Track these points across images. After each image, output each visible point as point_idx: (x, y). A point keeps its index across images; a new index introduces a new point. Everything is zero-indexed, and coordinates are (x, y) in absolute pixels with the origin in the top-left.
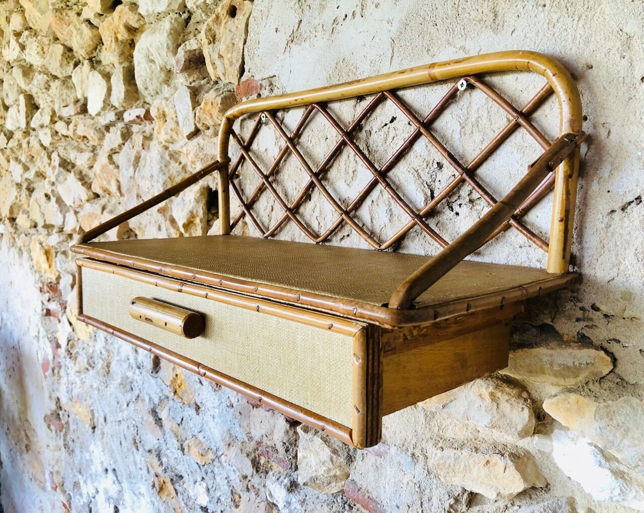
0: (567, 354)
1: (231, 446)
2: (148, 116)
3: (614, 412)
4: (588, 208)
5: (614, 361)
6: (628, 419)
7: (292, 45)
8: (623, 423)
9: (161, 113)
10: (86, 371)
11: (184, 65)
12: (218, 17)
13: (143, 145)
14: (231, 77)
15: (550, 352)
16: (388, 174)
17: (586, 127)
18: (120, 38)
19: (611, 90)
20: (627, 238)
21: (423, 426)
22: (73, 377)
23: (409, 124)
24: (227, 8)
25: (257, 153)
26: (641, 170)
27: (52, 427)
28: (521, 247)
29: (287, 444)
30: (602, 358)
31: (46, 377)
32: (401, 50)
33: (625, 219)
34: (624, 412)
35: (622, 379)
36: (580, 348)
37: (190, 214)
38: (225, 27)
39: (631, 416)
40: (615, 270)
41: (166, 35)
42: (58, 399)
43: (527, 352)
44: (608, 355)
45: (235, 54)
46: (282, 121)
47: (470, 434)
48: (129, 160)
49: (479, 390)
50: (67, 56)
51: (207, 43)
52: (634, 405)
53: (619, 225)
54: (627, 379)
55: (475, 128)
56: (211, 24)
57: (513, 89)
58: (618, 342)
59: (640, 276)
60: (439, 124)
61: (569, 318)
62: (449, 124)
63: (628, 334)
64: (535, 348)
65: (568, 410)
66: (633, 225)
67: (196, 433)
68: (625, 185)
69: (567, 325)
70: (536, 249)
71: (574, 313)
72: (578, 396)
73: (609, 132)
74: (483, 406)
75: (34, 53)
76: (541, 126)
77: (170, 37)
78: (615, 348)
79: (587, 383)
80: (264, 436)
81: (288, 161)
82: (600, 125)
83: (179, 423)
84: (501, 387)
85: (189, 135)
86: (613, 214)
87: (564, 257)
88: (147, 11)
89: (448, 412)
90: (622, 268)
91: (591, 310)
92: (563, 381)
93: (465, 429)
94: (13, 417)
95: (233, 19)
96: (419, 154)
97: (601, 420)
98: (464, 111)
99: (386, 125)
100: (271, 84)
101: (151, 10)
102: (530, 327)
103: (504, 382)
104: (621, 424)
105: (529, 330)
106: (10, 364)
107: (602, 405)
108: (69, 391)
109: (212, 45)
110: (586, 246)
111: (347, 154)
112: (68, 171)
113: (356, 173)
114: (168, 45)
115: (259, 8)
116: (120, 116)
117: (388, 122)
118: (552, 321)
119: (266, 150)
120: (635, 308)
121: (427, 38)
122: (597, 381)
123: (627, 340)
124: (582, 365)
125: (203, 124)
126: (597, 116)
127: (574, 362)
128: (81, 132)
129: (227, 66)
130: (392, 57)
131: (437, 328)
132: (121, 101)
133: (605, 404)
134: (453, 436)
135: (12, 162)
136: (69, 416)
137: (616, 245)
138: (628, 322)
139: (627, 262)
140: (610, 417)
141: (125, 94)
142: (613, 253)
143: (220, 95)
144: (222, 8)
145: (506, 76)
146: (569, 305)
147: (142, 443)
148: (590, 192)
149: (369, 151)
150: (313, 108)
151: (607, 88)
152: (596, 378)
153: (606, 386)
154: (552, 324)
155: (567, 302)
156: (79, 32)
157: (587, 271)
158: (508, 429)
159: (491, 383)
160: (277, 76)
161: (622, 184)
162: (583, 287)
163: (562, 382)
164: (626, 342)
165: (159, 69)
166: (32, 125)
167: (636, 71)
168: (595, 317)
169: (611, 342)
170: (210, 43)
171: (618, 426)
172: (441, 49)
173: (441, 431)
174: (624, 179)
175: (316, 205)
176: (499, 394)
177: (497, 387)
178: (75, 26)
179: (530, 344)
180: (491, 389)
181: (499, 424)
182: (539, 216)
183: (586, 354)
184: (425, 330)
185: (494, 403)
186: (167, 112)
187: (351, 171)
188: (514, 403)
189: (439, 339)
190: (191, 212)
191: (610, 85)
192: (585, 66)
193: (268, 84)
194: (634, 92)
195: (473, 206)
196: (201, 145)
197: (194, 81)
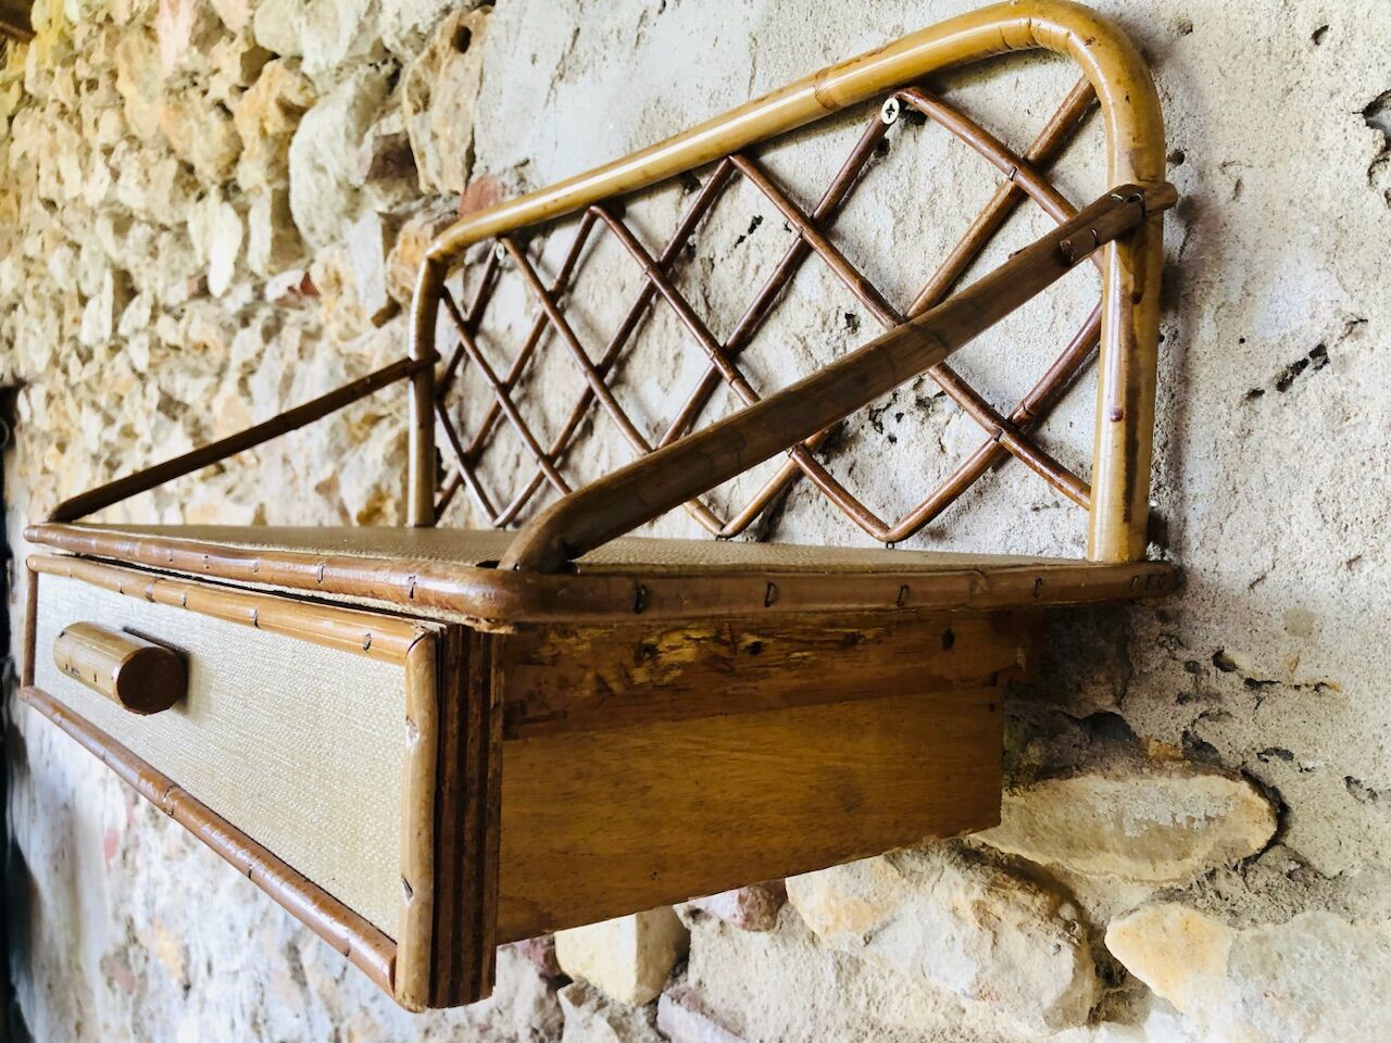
0: (1154, 794)
1: (431, 1034)
2: (307, 287)
3: (1280, 955)
4: (1192, 389)
5: (1281, 813)
6: (1318, 976)
7: (559, 85)
8: (1305, 987)
9: (333, 276)
10: (181, 855)
11: (373, 167)
12: (433, 54)
13: (300, 350)
14: (451, 178)
15: (1111, 786)
16: (743, 354)
17: (1180, 178)
18: (270, 130)
19: (1238, 75)
20: (1293, 461)
21: (831, 992)
22: (159, 870)
23: (787, 229)
24: (451, 33)
25: (492, 335)
26: (1322, 274)
27: (116, 984)
28: (1037, 509)
29: (542, 1033)
30: (1249, 804)
31: (109, 870)
32: (769, 58)
33: (1286, 409)
34: (1308, 954)
35: (1304, 864)
36: (1186, 774)
37: (373, 492)
38: (447, 74)
39: (1326, 968)
40: (1267, 552)
41: (344, 108)
42: (132, 921)
43: (1057, 789)
44: (1262, 794)
45: (459, 127)
46: (538, 260)
47: (941, 1017)
48: (272, 384)
49: (950, 895)
50: (184, 181)
51: (411, 111)
52: (1334, 934)
53: (1272, 427)
54: (1315, 863)
55: (927, 219)
56: (420, 69)
57: (1010, 109)
58: (1287, 755)
59: (1332, 563)
60: (848, 221)
61: (1159, 693)
62: (870, 215)
63: (1311, 734)
64: (1077, 776)
65: (1162, 951)
66: (1308, 426)
67: (366, 1003)
68: (1282, 317)
69: (1157, 712)
70: (1072, 511)
71: (1173, 679)
72: (1188, 911)
73: (1238, 185)
74: (959, 940)
75: (132, 183)
76: (1073, 191)
77: (353, 113)
78: (1279, 774)
79: (1212, 875)
80: (496, 1011)
81: (551, 348)
82: (1216, 171)
83: (338, 976)
84: (1005, 888)
85: (377, 315)
86: (1257, 401)
87: (1127, 517)
88: (316, 65)
89: (877, 955)
90: (1283, 545)
91: (1213, 669)
92: (1150, 868)
93: (931, 1002)
94: (58, 960)
95: (461, 56)
96: (807, 298)
97: (1246, 977)
98: (904, 180)
99: (742, 239)
100: (522, 180)
101: (322, 61)
102: (1067, 721)
103: (1012, 876)
104: (1299, 991)
105: (1064, 731)
106: (58, 840)
107: (1248, 934)
108: (149, 903)
109: (420, 114)
110: (1190, 490)
111: (663, 316)
112: (175, 418)
113: (680, 361)
114: (347, 128)
115: (503, 17)
116: (259, 292)
117: (745, 233)
118: (1118, 704)
119: (509, 328)
120: (1324, 655)
121: (824, 19)
122: (1235, 868)
123: (1311, 751)
124: (1196, 824)
125: (403, 289)
126: (1206, 149)
127: (1174, 816)
128: (196, 335)
129: (444, 154)
130: (752, 78)
131: (721, 671)
132: (266, 261)
133: (1256, 932)
134: (900, 1020)
135: (87, 410)
136: (147, 959)
137: (1267, 485)
138: (1310, 699)
139: (1295, 529)
140: (1270, 968)
141: (273, 245)
142: (1259, 504)
143: (432, 221)
144: (442, 34)
145: (993, 82)
146: (1156, 657)
147: (270, 1023)
148: (1196, 346)
149: (709, 308)
150: (594, 217)
151: (1229, 73)
152: (1234, 861)
153: (1260, 883)
154: (1118, 712)
155: (1152, 648)
156: (204, 127)
157: (1197, 559)
158: (1020, 1001)
159: (979, 877)
160: (531, 158)
161: (1274, 316)
162: (1188, 604)
163: (1146, 870)
164: (1306, 756)
165: (334, 184)
166: (122, 331)
167: (1299, 18)
168: (1223, 689)
169: (1271, 758)
170: (416, 111)
171: (1292, 995)
172: (852, 42)
173: (873, 1009)
174: (1281, 302)
175: (602, 445)
176: (998, 907)
177: (992, 887)
178: (197, 118)
179: (1065, 767)
180: (978, 893)
181: (997, 988)
182: (1076, 423)
183: (1206, 791)
184: (678, 673)
185: (986, 930)
186: (343, 275)
187: (670, 355)
188: (1038, 933)
189: (733, 705)
190: (377, 487)
191: (1236, 64)
192: (1175, 27)
193: (515, 181)
194: (1295, 75)
195: (928, 416)
196: (398, 335)
197: (397, 204)
